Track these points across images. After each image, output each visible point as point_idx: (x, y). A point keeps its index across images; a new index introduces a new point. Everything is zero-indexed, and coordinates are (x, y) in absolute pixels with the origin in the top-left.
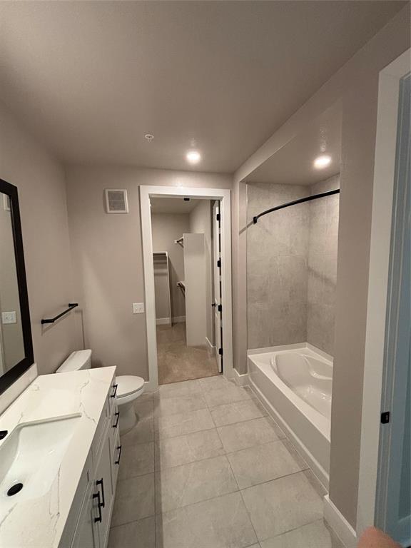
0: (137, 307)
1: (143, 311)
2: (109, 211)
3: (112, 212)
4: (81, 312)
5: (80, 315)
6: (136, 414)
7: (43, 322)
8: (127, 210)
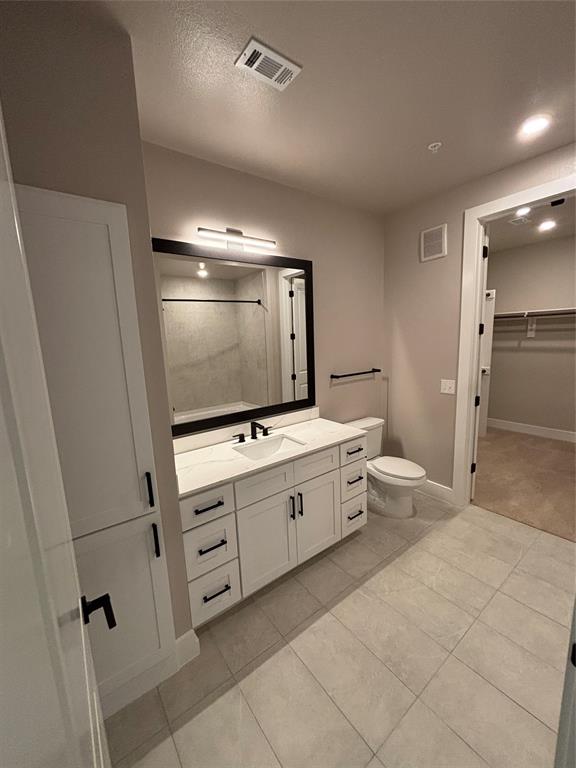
0: (447, 386)
1: (453, 392)
2: (423, 259)
3: (427, 259)
4: (386, 379)
5: (385, 383)
6: (413, 507)
7: (332, 377)
8: (446, 251)
